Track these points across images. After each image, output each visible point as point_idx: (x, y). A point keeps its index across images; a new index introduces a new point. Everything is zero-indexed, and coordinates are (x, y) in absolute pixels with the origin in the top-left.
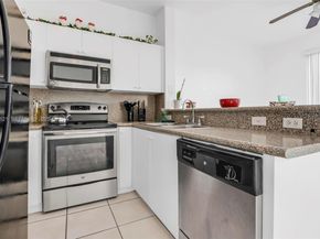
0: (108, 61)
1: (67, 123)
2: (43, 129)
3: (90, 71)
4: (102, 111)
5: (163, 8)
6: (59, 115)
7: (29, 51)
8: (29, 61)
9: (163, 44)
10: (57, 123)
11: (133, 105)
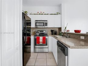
0: (47, 21)
1: (39, 35)
2: (34, 36)
3: (43, 23)
4: (46, 32)
5: (61, 4)
6: (37, 33)
7: (30, 21)
8: (31, 23)
9: (61, 14)
10: (37, 35)
11: (53, 31)
